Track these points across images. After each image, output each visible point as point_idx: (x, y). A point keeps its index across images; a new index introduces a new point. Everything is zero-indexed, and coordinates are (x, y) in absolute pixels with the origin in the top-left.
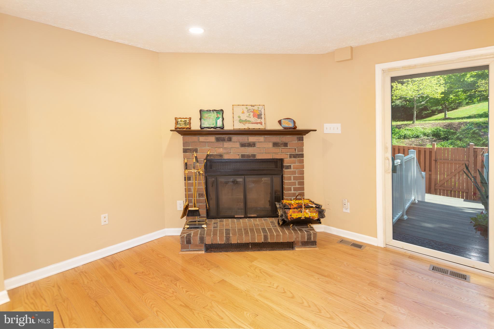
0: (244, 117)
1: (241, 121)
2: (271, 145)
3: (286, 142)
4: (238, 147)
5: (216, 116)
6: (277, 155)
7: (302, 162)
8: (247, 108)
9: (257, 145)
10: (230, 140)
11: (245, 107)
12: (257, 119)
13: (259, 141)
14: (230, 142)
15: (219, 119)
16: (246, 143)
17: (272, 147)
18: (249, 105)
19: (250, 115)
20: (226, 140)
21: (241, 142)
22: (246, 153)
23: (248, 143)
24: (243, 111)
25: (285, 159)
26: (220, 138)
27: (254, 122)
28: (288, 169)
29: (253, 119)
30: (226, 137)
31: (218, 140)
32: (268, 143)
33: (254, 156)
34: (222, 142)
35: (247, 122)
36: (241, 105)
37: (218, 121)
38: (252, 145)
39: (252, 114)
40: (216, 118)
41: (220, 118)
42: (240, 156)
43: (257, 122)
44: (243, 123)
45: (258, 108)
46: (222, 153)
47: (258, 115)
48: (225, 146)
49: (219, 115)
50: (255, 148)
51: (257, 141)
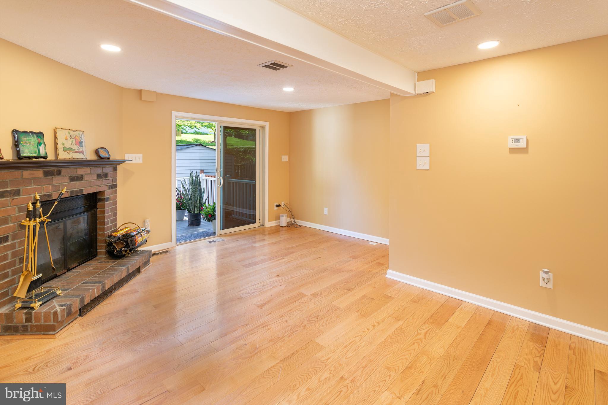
0: (67, 145)
1: (65, 149)
2: (95, 177)
3: (107, 173)
4: (67, 182)
5: (37, 141)
6: (100, 187)
7: (116, 192)
8: (69, 133)
9: (86, 178)
10: (59, 173)
11: (67, 131)
12: (79, 147)
13: (87, 173)
14: (60, 176)
15: (41, 146)
16: (75, 177)
17: (97, 179)
18: (71, 130)
19: (72, 141)
20: (55, 174)
21: (70, 176)
22: (74, 189)
23: (76, 177)
24: (66, 136)
25: (105, 191)
26: (48, 171)
27: (77, 150)
28: (108, 201)
29: (75, 147)
30: (55, 169)
31: (46, 174)
32: (93, 175)
33: (82, 191)
34: (50, 177)
35: (71, 151)
36: (64, 129)
37: (41, 148)
38: (80, 178)
39: (74, 141)
40: (37, 144)
41: (42, 144)
42: (69, 193)
43: (79, 151)
44: (68, 152)
45: (79, 134)
46: (50, 192)
47: (80, 142)
48: (54, 182)
49: (40, 140)
50: (82, 181)
51: (85, 173)
